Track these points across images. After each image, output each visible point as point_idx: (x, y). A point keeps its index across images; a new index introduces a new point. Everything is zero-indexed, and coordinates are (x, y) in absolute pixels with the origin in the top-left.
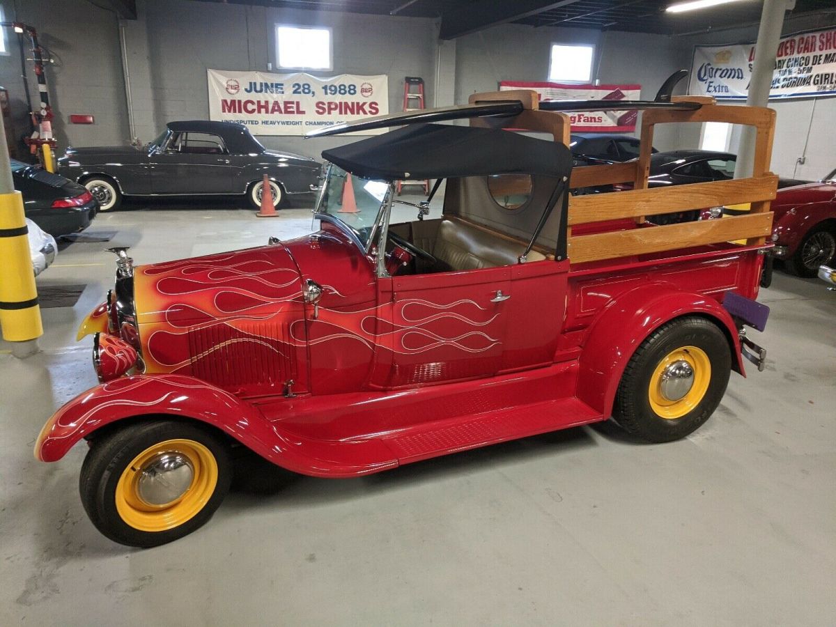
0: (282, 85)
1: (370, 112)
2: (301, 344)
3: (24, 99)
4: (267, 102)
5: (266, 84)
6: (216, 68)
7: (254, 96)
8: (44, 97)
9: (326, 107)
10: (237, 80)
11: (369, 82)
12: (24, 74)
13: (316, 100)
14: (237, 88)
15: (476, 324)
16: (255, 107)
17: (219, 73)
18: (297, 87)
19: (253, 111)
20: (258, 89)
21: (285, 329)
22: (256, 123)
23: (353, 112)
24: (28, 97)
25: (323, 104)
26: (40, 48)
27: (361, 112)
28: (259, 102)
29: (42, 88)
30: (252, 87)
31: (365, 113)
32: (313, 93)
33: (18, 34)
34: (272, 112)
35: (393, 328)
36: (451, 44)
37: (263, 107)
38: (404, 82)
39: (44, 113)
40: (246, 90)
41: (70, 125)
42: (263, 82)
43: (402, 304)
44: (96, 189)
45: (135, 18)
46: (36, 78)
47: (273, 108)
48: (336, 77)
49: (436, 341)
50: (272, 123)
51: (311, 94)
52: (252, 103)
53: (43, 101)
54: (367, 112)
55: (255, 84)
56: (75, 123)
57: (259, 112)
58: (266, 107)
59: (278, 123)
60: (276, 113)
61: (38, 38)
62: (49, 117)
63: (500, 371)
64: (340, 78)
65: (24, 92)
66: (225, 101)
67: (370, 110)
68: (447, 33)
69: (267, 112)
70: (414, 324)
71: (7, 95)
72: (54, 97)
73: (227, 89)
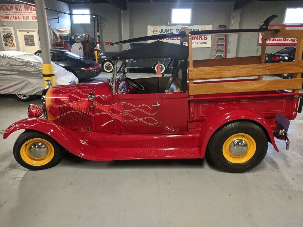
0: (172, 30)
1: (204, 39)
2: (92, 115)
3: (94, 37)
5: (167, 30)
6: (150, 25)
8: (99, 36)
10: (157, 28)
11: (204, 27)
12: (94, 30)
14: (157, 31)
15: (149, 114)
17: (151, 27)
18: (177, 30)
21: (87, 109)
23: (197, 39)
24: (95, 36)
26: (99, 21)
27: (200, 39)
29: (98, 34)
31: (202, 39)
33: (94, 17)
35: (120, 112)
36: (238, 11)
38: (218, 27)
39: (98, 41)
40: (160, 32)
41: (105, 45)
42: (166, 29)
43: (122, 104)
44: (108, 65)
45: (126, 10)
46: (97, 30)
48: (192, 26)
49: (136, 119)
53: (98, 38)
54: (203, 39)
55: (163, 30)
61: (99, 19)
62: (99, 43)
63: (163, 133)
64: (193, 27)
65: (94, 35)
67: (204, 38)
68: (236, 7)
70: (126, 112)
71: (88, 36)
72: (102, 36)
73: (153, 32)
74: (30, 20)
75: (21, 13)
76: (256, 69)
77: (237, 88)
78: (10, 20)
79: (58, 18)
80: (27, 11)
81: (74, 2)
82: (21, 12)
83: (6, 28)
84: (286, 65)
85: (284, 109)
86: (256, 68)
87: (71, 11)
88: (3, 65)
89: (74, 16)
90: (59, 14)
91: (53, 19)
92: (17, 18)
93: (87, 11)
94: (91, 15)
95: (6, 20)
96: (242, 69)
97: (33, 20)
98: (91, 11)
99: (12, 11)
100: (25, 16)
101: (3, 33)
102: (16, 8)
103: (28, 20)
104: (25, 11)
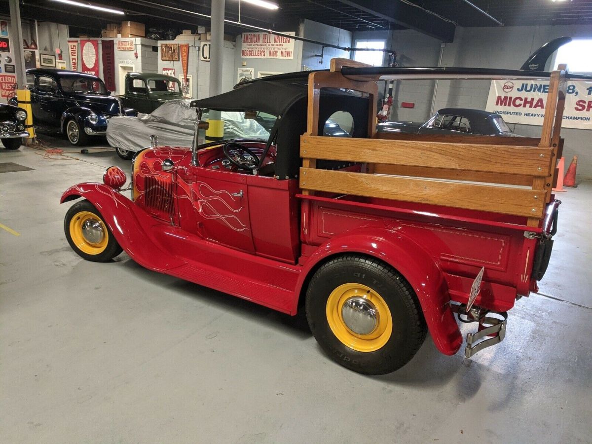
2: (175, 197)
4: (533, 99)
5: (536, 86)
7: (524, 94)
8: (391, 90)
9: (586, 105)
10: (513, 82)
13: (577, 99)
14: (511, 88)
15: (232, 210)
16: (522, 102)
19: (520, 105)
20: (528, 88)
22: (520, 114)
24: (385, 91)
25: (584, 102)
28: (526, 99)
29: (391, 86)
30: (524, 88)
32: (577, 93)
33: (389, 56)
34: (535, 107)
37: (528, 102)
39: (386, 100)
40: (518, 90)
41: (402, 109)
42: (534, 84)
43: (200, 184)
45: (452, 42)
47: (537, 103)
49: (216, 215)
50: (532, 115)
51: (574, 94)
52: (521, 99)
53: (389, 93)
55: (527, 85)
56: (404, 107)
57: (524, 106)
58: (531, 103)
59: (538, 116)
60: (539, 108)
62: (389, 102)
66: (499, 98)
69: (531, 106)
70: (205, 199)
72: (397, 91)
73: (503, 88)
74: (277, 58)
75: (269, 47)
76: (428, 153)
77: (388, 189)
78: (253, 57)
79: (322, 56)
80: (277, 44)
81: (358, 28)
82: (269, 45)
83: (245, 69)
84: (499, 151)
85: (501, 262)
86: (429, 151)
87: (353, 43)
88: (184, 119)
89: (357, 53)
90: (325, 48)
91: (313, 56)
92: (263, 54)
93: (381, 44)
94: (386, 51)
95: (248, 57)
96: (400, 149)
97: (283, 58)
98: (387, 44)
99: (257, 44)
100: (273, 50)
101: (240, 77)
102: (264, 39)
103: (276, 57)
104: (274, 43)
